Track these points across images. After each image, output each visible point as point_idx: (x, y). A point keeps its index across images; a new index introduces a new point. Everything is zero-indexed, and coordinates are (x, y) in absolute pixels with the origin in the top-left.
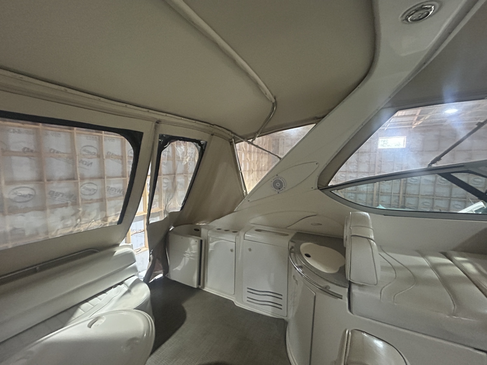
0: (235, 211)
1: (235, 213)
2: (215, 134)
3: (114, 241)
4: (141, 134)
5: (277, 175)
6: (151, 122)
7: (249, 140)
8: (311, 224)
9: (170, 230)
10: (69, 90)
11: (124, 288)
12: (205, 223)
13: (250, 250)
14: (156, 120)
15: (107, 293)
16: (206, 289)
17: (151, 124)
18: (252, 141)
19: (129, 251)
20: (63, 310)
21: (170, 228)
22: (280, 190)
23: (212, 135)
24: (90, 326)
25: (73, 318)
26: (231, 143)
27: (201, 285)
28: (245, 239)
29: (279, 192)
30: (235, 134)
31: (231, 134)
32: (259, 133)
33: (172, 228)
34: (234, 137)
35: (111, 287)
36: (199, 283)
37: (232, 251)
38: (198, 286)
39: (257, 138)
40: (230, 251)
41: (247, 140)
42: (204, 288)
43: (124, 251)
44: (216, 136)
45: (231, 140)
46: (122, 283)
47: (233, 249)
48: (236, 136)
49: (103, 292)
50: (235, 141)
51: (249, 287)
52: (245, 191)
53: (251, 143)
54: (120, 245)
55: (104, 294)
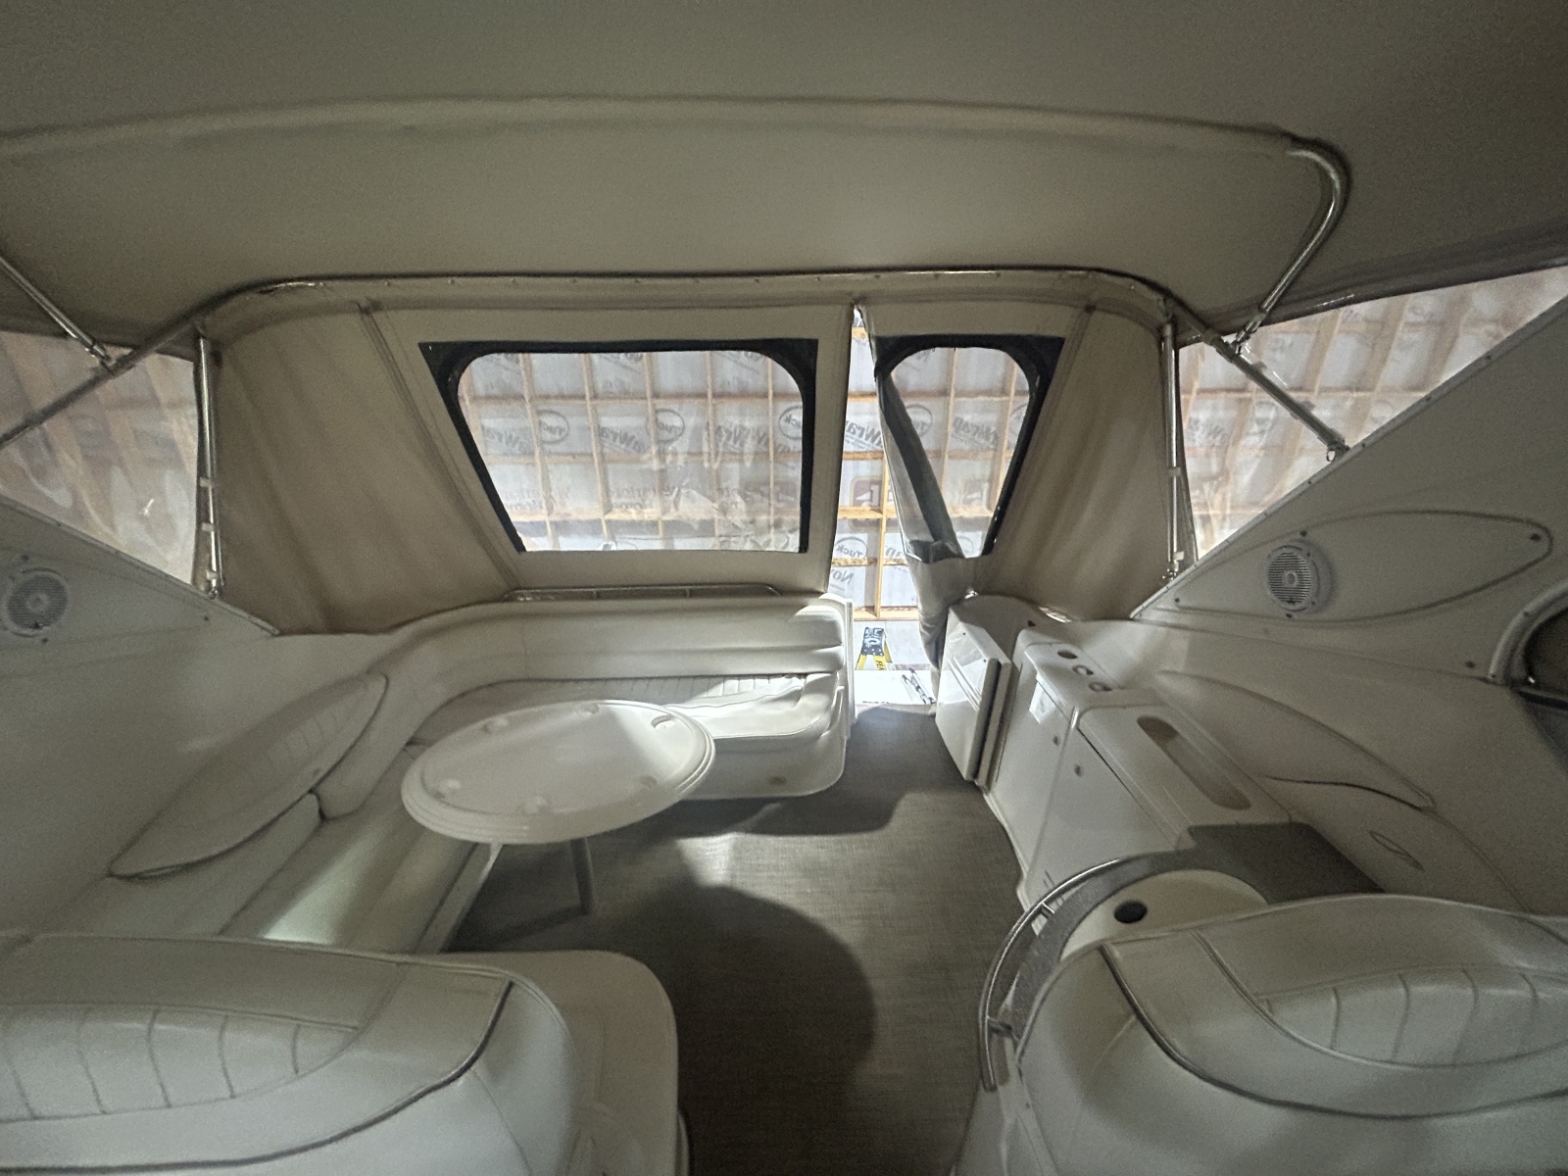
0: (1132, 616)
1: (1130, 624)
2: (1098, 305)
3: (808, 582)
4: (812, 345)
7: (1225, 335)
8: (1372, 833)
9: (968, 597)
12: (1068, 617)
13: (1078, 771)
14: (850, 300)
16: (990, 800)
18: (1236, 343)
19: (829, 617)
21: (968, 593)
22: (1292, 607)
23: (1090, 309)
25: (705, 695)
27: (981, 782)
28: (1079, 731)
29: (1288, 616)
30: (1180, 303)
31: (1161, 304)
32: (1267, 305)
33: (971, 595)
34: (1174, 316)
35: (783, 675)
36: (976, 774)
37: (1056, 741)
38: (970, 778)
39: (1263, 328)
40: (1052, 738)
41: (1216, 335)
42: (987, 794)
43: (821, 614)
44: (1104, 311)
45: (1160, 329)
46: (805, 675)
47: (1062, 738)
48: (1179, 311)
49: (769, 676)
50: (1175, 334)
51: (1048, 871)
52: (1180, 556)
53: (1231, 354)
54: (822, 597)
55: (767, 681)
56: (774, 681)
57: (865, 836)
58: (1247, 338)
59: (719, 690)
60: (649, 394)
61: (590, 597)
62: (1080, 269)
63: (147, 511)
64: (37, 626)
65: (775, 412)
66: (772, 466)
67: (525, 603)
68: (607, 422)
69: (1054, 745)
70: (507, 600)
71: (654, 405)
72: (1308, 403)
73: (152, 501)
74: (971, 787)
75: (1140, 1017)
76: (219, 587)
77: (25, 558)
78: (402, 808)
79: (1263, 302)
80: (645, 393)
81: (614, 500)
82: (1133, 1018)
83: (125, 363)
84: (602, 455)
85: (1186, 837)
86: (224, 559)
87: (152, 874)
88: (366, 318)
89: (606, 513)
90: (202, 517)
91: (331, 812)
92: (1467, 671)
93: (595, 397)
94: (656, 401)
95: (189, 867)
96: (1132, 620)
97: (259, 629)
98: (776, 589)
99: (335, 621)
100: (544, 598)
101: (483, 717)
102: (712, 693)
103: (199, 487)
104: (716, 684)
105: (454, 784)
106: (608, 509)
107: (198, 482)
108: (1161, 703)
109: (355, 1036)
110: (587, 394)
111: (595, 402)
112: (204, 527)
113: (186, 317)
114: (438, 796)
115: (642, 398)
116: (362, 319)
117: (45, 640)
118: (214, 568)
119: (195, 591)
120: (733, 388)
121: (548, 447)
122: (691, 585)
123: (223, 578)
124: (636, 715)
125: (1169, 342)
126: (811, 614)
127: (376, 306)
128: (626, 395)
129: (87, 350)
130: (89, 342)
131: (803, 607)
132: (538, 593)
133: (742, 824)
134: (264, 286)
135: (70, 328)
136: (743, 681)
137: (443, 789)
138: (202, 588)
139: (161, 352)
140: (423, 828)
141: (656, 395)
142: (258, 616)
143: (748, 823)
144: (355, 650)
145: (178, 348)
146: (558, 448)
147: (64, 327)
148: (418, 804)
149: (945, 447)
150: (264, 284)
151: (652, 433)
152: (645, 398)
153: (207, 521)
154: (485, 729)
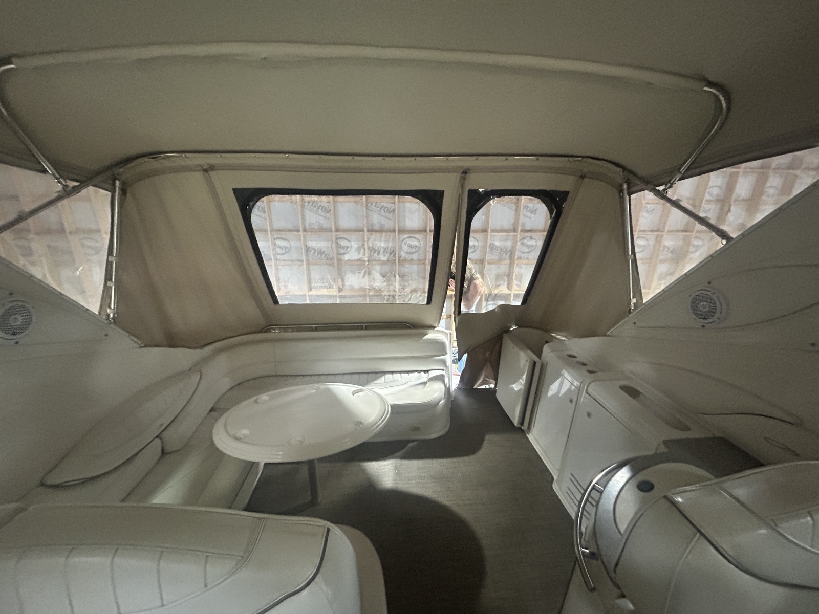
0: (608, 333)
1: (608, 338)
2: (587, 175)
4: (441, 193)
5: (709, 283)
6: (455, 174)
7: (658, 186)
9: (511, 329)
10: (356, 158)
11: (424, 377)
12: (566, 337)
13: (589, 415)
14: (462, 170)
15: (410, 374)
16: (530, 437)
17: (455, 177)
18: (664, 190)
19: (441, 340)
20: (374, 371)
21: (512, 327)
22: (706, 321)
23: (583, 177)
24: (354, 393)
25: (375, 382)
26: (621, 191)
27: (525, 427)
28: (588, 394)
29: (703, 326)
30: (631, 172)
31: (621, 173)
32: (683, 170)
33: (514, 328)
34: (628, 179)
35: (416, 371)
36: (522, 423)
37: (571, 401)
38: (519, 426)
39: (679, 182)
40: (568, 400)
41: (653, 187)
42: (528, 434)
43: (436, 338)
44: (590, 178)
45: (621, 186)
46: (427, 371)
47: (575, 400)
48: (630, 176)
49: (408, 372)
50: (629, 188)
51: (573, 474)
52: (634, 301)
53: (662, 195)
54: (436, 329)
55: (407, 375)
56: (411, 374)
57: (466, 459)
58: (671, 187)
59: (382, 380)
60: (333, 229)
61: (311, 330)
62: (579, 157)
63: (78, 273)
64: (14, 334)
65: (399, 238)
66: (397, 266)
67: (275, 333)
68: (312, 244)
69: (570, 403)
70: (265, 332)
71: (336, 235)
72: (708, 218)
73: (81, 268)
74: (520, 431)
75: (702, 534)
76: (113, 318)
77: (11, 294)
78: (213, 443)
79: (680, 169)
80: (331, 228)
81: (313, 285)
82: (698, 534)
83: (76, 190)
84: (308, 260)
85: (663, 446)
86: (118, 302)
87: (69, 484)
88: (205, 174)
89: (309, 291)
90: (108, 278)
91: (168, 449)
92: (811, 348)
93: (305, 230)
94: (337, 233)
95: (93, 479)
96: (608, 336)
97: (133, 343)
98: (411, 325)
99: (172, 341)
100: (286, 330)
101: (254, 395)
102: (379, 381)
103: (108, 261)
104: (382, 376)
105: (245, 432)
106: (310, 289)
107: (108, 258)
108: (629, 378)
109: (243, 561)
110: (301, 229)
111: (305, 233)
112: (109, 283)
113: (109, 168)
114: (237, 439)
115: (329, 231)
116: (204, 175)
117: (17, 343)
118: (112, 307)
119: (100, 318)
120: (376, 227)
121: (279, 257)
122: (367, 323)
123: (117, 312)
124: (343, 390)
125: (625, 192)
126: (432, 338)
127: (212, 168)
128: (322, 230)
129: (56, 181)
130: (58, 176)
131: (427, 334)
132: (282, 328)
133: (398, 454)
134: (153, 155)
135: (49, 168)
136: (394, 375)
137: (239, 435)
138: (104, 317)
139: (95, 186)
140: (224, 454)
141: (337, 230)
142: (133, 335)
143: (401, 453)
144: (184, 357)
145: (104, 185)
146: (284, 257)
147: (46, 167)
148: (223, 442)
149: (486, 258)
150: (151, 154)
151: (335, 249)
152: (332, 231)
153: (111, 280)
154: (256, 402)
